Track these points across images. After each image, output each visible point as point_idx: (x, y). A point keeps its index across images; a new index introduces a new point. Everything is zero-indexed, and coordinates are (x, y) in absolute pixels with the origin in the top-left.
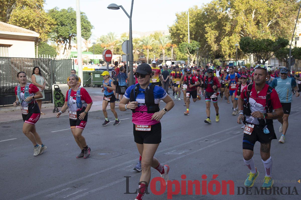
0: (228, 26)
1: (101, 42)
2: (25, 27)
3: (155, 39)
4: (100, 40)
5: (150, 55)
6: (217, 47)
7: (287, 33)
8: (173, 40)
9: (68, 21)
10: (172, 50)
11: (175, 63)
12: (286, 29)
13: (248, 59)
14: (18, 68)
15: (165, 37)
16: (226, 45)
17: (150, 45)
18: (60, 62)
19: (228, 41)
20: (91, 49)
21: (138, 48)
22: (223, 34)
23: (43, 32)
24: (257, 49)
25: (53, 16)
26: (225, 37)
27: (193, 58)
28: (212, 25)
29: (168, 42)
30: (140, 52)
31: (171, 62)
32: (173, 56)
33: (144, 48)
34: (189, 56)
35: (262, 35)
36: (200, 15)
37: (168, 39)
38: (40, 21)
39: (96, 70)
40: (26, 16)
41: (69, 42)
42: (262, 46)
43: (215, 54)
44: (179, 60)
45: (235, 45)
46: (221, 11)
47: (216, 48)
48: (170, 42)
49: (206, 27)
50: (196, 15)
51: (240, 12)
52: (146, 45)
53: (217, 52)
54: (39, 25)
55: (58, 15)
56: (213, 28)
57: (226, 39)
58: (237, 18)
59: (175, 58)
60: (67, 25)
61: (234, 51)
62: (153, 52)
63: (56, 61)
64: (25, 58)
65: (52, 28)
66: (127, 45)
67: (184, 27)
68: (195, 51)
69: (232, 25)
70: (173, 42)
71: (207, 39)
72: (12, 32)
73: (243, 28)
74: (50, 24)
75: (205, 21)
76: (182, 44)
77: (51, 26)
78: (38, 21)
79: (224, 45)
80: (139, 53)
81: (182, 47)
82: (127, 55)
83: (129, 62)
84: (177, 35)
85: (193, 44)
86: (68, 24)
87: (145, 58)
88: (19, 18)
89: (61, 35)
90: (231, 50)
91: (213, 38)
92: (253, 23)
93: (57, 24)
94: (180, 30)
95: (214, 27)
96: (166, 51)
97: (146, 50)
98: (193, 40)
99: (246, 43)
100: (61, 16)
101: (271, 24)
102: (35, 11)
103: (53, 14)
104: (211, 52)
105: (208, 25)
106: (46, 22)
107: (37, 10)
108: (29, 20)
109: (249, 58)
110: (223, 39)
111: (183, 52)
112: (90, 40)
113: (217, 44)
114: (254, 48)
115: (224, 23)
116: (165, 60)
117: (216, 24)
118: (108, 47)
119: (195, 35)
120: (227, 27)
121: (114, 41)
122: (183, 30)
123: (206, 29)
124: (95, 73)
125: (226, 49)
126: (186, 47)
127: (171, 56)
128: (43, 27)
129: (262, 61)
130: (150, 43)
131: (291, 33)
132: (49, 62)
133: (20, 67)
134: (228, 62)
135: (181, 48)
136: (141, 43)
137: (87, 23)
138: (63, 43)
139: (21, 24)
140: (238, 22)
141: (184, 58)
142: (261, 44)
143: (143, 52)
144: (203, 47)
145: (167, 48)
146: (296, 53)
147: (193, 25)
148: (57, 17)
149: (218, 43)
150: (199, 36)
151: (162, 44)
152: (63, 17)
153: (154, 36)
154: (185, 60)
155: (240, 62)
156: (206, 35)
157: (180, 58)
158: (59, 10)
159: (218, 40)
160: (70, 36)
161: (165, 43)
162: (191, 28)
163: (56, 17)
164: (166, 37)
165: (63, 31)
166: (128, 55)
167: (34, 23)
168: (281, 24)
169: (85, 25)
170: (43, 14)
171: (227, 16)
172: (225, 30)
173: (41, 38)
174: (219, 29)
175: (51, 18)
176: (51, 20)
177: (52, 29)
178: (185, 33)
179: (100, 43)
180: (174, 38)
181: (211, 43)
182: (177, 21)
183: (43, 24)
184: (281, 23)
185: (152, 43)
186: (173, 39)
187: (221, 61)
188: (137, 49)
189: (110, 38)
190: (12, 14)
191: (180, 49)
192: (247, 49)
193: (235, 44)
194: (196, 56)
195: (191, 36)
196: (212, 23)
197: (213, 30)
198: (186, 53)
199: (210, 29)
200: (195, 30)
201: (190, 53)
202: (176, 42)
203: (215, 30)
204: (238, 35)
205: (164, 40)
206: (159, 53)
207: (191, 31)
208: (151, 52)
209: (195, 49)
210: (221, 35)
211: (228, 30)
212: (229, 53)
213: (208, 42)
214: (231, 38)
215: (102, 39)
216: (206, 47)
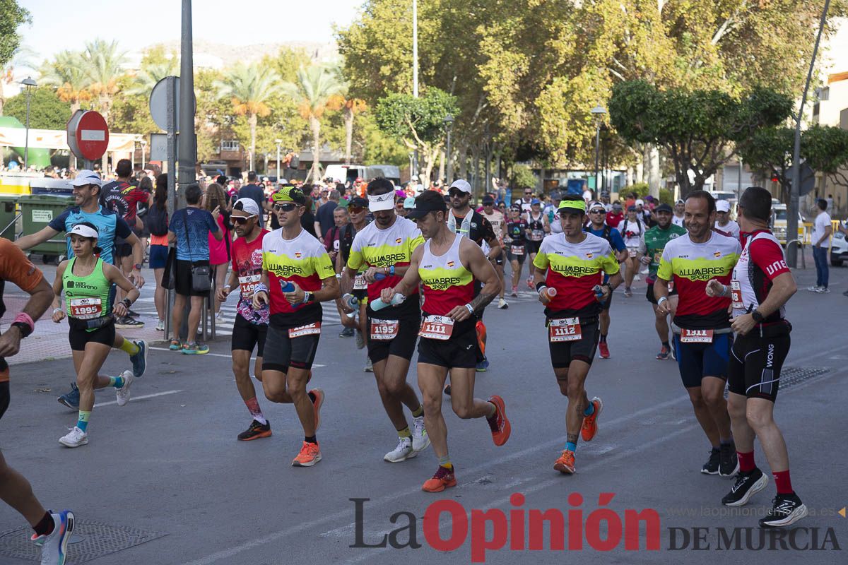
0: (568, 37)
1: (58, 80)
3: (284, 76)
4: (54, 69)
6: (522, 117)
7: (785, 70)
8: (354, 81)
10: (349, 124)
12: (782, 54)
13: (640, 168)
15: (323, 71)
16: (558, 110)
17: (261, 101)
19: (564, 94)
20: (13, 106)
21: (214, 111)
22: (547, 66)
24: (674, 128)
26: (555, 79)
27: (430, 158)
28: (504, 29)
29: (335, 89)
30: (220, 124)
31: (345, 170)
32: (353, 144)
33: (238, 108)
34: (415, 147)
35: (695, 75)
37: (335, 78)
39: (36, 190)
42: (695, 118)
43: (517, 142)
44: (376, 163)
45: (591, 111)
47: (519, 119)
48: (340, 91)
49: (481, 37)
52: (247, 99)
53: (524, 134)
56: (507, 42)
57: (557, 88)
58: (601, 6)
59: (358, 155)
61: (588, 134)
62: (272, 127)
66: (172, 96)
67: (396, 33)
68: (441, 129)
69: (584, 31)
70: (352, 89)
71: (488, 84)
73: (623, 45)
75: (480, 14)
76: (387, 100)
79: (551, 109)
80: (215, 130)
81: (388, 113)
82: (171, 135)
83: (177, 164)
84: (369, 62)
85: (431, 101)
87: (243, 149)
90: (575, 129)
91: (510, 79)
92: (660, 29)
94: (383, 46)
95: (512, 37)
96: (326, 125)
97: (243, 117)
98: (432, 85)
99: (636, 106)
101: (727, 34)
104: (503, 135)
105: (491, 30)
109: (644, 163)
110: (548, 86)
111: (390, 131)
112: (12, 68)
113: (524, 107)
114: (663, 125)
115: (550, 26)
116: (320, 162)
117: (522, 27)
118: (87, 99)
119: (438, 66)
120: (562, 38)
121: (115, 76)
122: (395, 45)
123: (482, 43)
124: (31, 205)
125: (557, 126)
126: (404, 111)
127: (345, 146)
129: (691, 174)
130: (262, 90)
131: (799, 73)
134: (562, 175)
135: (385, 117)
136: (224, 91)
140: (606, 21)
141: (394, 153)
142: (692, 108)
143: (233, 126)
144: (471, 114)
145: (330, 113)
146: (819, 147)
147: (433, 27)
149: (527, 99)
150: (456, 73)
151: (308, 99)
153: (276, 65)
154: (397, 161)
155: (611, 175)
156: (480, 67)
157: (380, 155)
159: (527, 89)
161: (320, 95)
162: (425, 39)
164: (326, 71)
166: (176, 136)
168: (766, 38)
172: (554, 51)
174: (533, 47)
178: (402, 57)
179: (53, 84)
180: (358, 77)
181: (501, 101)
182: (371, 10)
184: (763, 30)
185: (271, 90)
186: (353, 77)
187: (537, 172)
188: (209, 113)
189: (98, 64)
191: (382, 121)
192: (639, 126)
193: (591, 107)
194: (442, 148)
195: (425, 70)
196: (504, 24)
197: (510, 49)
198: (403, 134)
199: (496, 47)
200: (441, 46)
201: (418, 135)
202: (367, 91)
203: (517, 50)
204: (602, 74)
205: (316, 82)
206: (296, 131)
207: (425, 50)
208: (266, 127)
209: (439, 121)
210: (540, 72)
211: (565, 51)
212: (571, 140)
213: (490, 95)
214: (577, 84)
215: (61, 66)
216: (480, 116)
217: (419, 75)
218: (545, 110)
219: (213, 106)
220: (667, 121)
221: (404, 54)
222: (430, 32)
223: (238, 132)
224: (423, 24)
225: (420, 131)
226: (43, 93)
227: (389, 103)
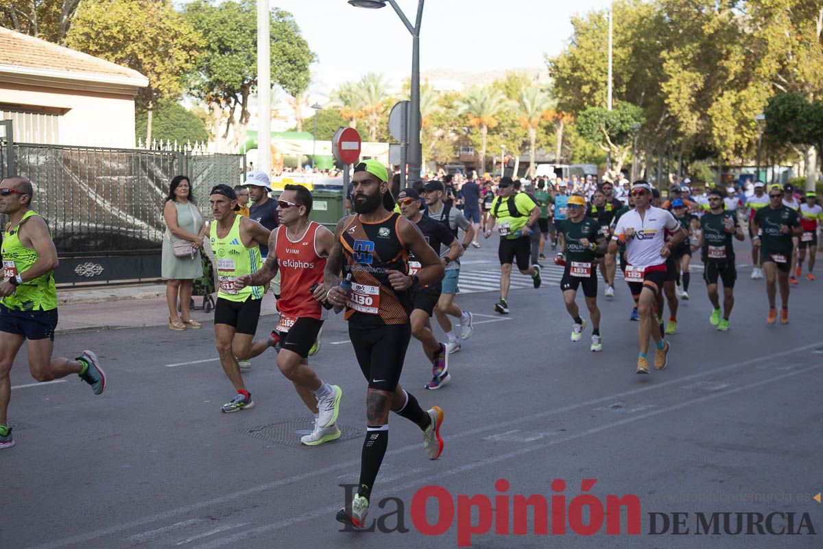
0: (737, 58)
1: (341, 103)
2: (113, 55)
3: (509, 96)
4: (338, 96)
6: (697, 124)
8: (561, 98)
9: (240, 40)
10: (560, 132)
11: (564, 171)
13: (802, 164)
14: (83, 177)
15: (539, 90)
16: (727, 118)
17: (490, 115)
18: (206, 163)
19: (733, 105)
20: (309, 124)
21: (455, 124)
22: (718, 82)
23: (166, 70)
24: (819, 131)
25: (196, 23)
26: (725, 93)
27: (621, 158)
28: (683, 53)
29: (549, 105)
30: (459, 134)
31: (553, 169)
32: (562, 148)
33: (473, 122)
34: (608, 150)
36: (649, 21)
37: (549, 96)
38: (159, 37)
39: (318, 187)
40: (116, 22)
41: (241, 102)
43: (693, 144)
44: (580, 163)
45: (756, 118)
46: (716, 9)
47: (695, 125)
48: (553, 106)
49: (664, 60)
50: (636, 23)
51: (776, 14)
52: (480, 114)
53: (699, 138)
54: (155, 50)
55: (212, 19)
56: (686, 64)
57: (726, 99)
58: (766, 32)
59: (567, 156)
60: (236, 51)
61: (753, 137)
62: (499, 136)
63: (195, 160)
64: (103, 148)
65: (194, 60)
66: (404, 115)
67: (594, 59)
68: (629, 135)
69: (751, 52)
70: (559, 104)
71: (668, 98)
72: (71, 71)
73: (785, 63)
74: (186, 46)
75: (665, 42)
76: (586, 112)
77: (191, 53)
78: (152, 38)
79: (721, 117)
80: (456, 138)
81: (587, 123)
82: (403, 144)
85: (622, 112)
86: (240, 49)
87: (476, 153)
88: (96, 29)
89: (218, 79)
90: (741, 133)
91: (687, 94)
92: (819, 48)
93: (208, 47)
94: (584, 69)
95: (690, 59)
96: (542, 133)
97: (477, 128)
98: (623, 100)
99: (787, 113)
100: (222, 23)
102: (144, 7)
103: (197, 17)
104: (680, 139)
105: (673, 54)
106: (175, 41)
107: (150, 5)
108: (124, 34)
109: (805, 160)
110: (719, 98)
111: (588, 137)
112: (308, 96)
113: (699, 114)
114: (810, 129)
115: (722, 49)
116: (535, 162)
117: (699, 51)
118: (361, 117)
119: (629, 85)
120: (732, 59)
121: (382, 99)
122: (594, 69)
123: (665, 65)
125: (726, 131)
126: (600, 121)
127: (556, 150)
128: (166, 54)
130: (491, 109)
132: (174, 163)
133: (89, 173)
134: (737, 171)
135: (584, 127)
136: (463, 108)
137: (299, 46)
138: (223, 103)
139: (101, 45)
140: (770, 44)
141: (596, 155)
143: (469, 136)
144: (655, 123)
145: (545, 123)
147: (625, 53)
148: (207, 24)
149: (702, 109)
150: (644, 89)
151: (527, 113)
152: (226, 24)
153: (504, 87)
154: (597, 161)
155: (779, 170)
156: (663, 85)
157: (584, 156)
158: (216, 4)
159: (702, 101)
160: (246, 82)
161: (537, 110)
162: (618, 63)
163: (205, 24)
164: (542, 91)
165: (225, 68)
166: (407, 145)
167: (140, 45)
169: (290, 49)
171: (733, 24)
172: (725, 70)
173: (161, 88)
174: (708, 66)
175: (192, 30)
176: (190, 36)
177: (194, 62)
178: (599, 78)
179: (338, 107)
180: (564, 94)
181: (680, 111)
182: (576, 42)
183: (166, 45)
185: (499, 107)
186: (560, 95)
187: (714, 168)
188: (451, 126)
189: (369, 91)
190: (76, 15)
191: (582, 130)
192: (791, 130)
193: (755, 114)
194: (630, 150)
195: (618, 88)
196: (683, 49)
197: (688, 69)
198: (599, 140)
199: (677, 68)
200: (631, 68)
201: (611, 140)
202: (571, 106)
203: (694, 70)
204: (766, 88)
205: (533, 100)
206: (518, 138)
207: (619, 72)
208: (495, 136)
209: (628, 129)
210: (713, 87)
211: (735, 69)
212: (737, 142)
213: (670, 107)
214: (744, 96)
215: (343, 93)
216: (663, 124)
217: (613, 93)
218: (716, 118)
219: (455, 120)
220: (815, 125)
221: (601, 76)
222: (623, 58)
223: (473, 140)
224: (616, 52)
225: (612, 137)
226: (331, 114)
227: (588, 115)
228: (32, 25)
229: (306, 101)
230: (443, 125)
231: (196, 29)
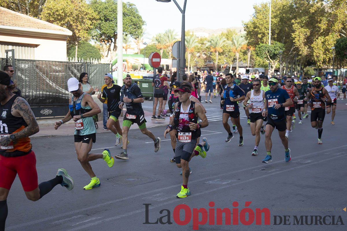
0: (324, 23)
1: (157, 42)
2: (60, 22)
3: (228, 39)
4: (155, 39)
5: (220, 59)
6: (307, 51)
8: (249, 40)
9: (113, 16)
10: (249, 54)
11: (250, 71)
14: (44, 73)
15: (240, 37)
16: (320, 48)
17: (220, 47)
18: (95, 67)
19: (322, 43)
20: (143, 51)
21: (205, 51)
22: (316, 33)
23: (82, 28)
25: (95, 9)
26: (319, 37)
27: (274, 65)
28: (301, 21)
29: (244, 43)
30: (207, 55)
31: (245, 70)
32: (250, 61)
33: (212, 50)
34: (269, 62)
36: (287, 7)
37: (245, 39)
38: (79, 15)
39: (144, 77)
40: (61, 8)
41: (114, 42)
43: (305, 59)
44: (258, 67)
46: (316, 2)
47: (306, 52)
48: (246, 43)
49: (293, 24)
50: (281, 8)
51: (341, 4)
52: (215, 47)
53: (308, 57)
54: (78, 20)
55: (102, 7)
56: (302, 25)
57: (319, 40)
58: (337, 11)
59: (252, 64)
60: (111, 20)
61: (331, 56)
62: (224, 56)
63: (91, 66)
64: (52, 61)
65: (94, 24)
66: (179, 47)
67: (263, 23)
68: (278, 55)
69: (330, 20)
70: (248, 43)
71: (295, 40)
72: (40, 29)
73: (345, 25)
74: (91, 18)
75: (293, 16)
76: (259, 46)
77: (93, 21)
78: (76, 15)
79: (317, 48)
80: (205, 57)
81: (260, 50)
84: (254, 33)
85: (275, 46)
86: (113, 19)
87: (214, 63)
88: (53, 11)
89: (104, 32)
90: (326, 54)
91: (303, 38)
93: (100, 19)
94: (259, 28)
95: (304, 23)
96: (242, 55)
97: (214, 53)
98: (275, 41)
99: (344, 46)
100: (106, 9)
103: (96, 6)
104: (300, 57)
105: (297, 21)
106: (86, 16)
108: (65, 13)
110: (316, 40)
111: (260, 56)
112: (143, 39)
113: (308, 47)
115: (318, 19)
116: (239, 67)
117: (308, 19)
118: (165, 48)
119: (278, 34)
120: (322, 23)
121: (174, 40)
122: (263, 27)
124: (142, 82)
125: (319, 54)
126: (265, 50)
127: (248, 62)
128: (82, 22)
130: (220, 44)
132: (82, 67)
133: (47, 72)
134: (325, 71)
135: (259, 52)
136: (208, 44)
137: (138, 18)
138: (106, 42)
139: (55, 18)
140: (339, 16)
141: (264, 64)
143: (211, 56)
144: (289, 50)
145: (243, 51)
149: (309, 44)
150: (284, 36)
151: (235, 46)
152: (107, 9)
153: (226, 35)
154: (265, 67)
155: (343, 70)
156: (293, 34)
157: (260, 64)
159: (309, 41)
160: (115, 33)
161: (239, 45)
162: (273, 25)
163: (99, 9)
164: (242, 37)
165: (107, 28)
166: (179, 60)
167: (71, 18)
169: (134, 20)
170: (83, 6)
171: (323, 8)
172: (319, 28)
173: (80, 36)
174: (312, 26)
175: (93, 12)
176: (92, 14)
177: (94, 25)
178: (265, 31)
179: (155, 44)
180: (251, 38)
181: (299, 45)
182: (256, 16)
183: (83, 18)
185: (223, 44)
186: (249, 39)
187: (314, 69)
188: (203, 52)
189: (168, 37)
190: (45, 5)
191: (258, 53)
193: (332, 47)
194: (278, 62)
195: (273, 35)
196: (301, 19)
197: (303, 27)
198: (265, 58)
199: (298, 27)
200: (279, 27)
201: (270, 58)
202: (253, 43)
203: (306, 28)
204: (337, 35)
205: (238, 41)
206: (231, 57)
207: (274, 29)
208: (222, 56)
209: (277, 53)
210: (314, 35)
211: (323, 27)
212: (324, 58)
213: (296, 44)
214: (327, 39)
215: (158, 38)
216: (293, 51)
217: (271, 38)
218: (315, 48)
219: (205, 49)
221: (266, 30)
222: (275, 23)
223: (212, 57)
224: (273, 20)
225: (271, 56)
226: (152, 47)
227: (260, 47)
228: (27, 10)
229: (142, 41)
230: (200, 51)
231: (95, 11)
